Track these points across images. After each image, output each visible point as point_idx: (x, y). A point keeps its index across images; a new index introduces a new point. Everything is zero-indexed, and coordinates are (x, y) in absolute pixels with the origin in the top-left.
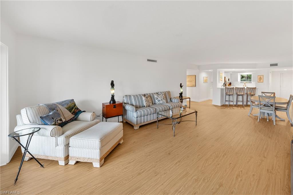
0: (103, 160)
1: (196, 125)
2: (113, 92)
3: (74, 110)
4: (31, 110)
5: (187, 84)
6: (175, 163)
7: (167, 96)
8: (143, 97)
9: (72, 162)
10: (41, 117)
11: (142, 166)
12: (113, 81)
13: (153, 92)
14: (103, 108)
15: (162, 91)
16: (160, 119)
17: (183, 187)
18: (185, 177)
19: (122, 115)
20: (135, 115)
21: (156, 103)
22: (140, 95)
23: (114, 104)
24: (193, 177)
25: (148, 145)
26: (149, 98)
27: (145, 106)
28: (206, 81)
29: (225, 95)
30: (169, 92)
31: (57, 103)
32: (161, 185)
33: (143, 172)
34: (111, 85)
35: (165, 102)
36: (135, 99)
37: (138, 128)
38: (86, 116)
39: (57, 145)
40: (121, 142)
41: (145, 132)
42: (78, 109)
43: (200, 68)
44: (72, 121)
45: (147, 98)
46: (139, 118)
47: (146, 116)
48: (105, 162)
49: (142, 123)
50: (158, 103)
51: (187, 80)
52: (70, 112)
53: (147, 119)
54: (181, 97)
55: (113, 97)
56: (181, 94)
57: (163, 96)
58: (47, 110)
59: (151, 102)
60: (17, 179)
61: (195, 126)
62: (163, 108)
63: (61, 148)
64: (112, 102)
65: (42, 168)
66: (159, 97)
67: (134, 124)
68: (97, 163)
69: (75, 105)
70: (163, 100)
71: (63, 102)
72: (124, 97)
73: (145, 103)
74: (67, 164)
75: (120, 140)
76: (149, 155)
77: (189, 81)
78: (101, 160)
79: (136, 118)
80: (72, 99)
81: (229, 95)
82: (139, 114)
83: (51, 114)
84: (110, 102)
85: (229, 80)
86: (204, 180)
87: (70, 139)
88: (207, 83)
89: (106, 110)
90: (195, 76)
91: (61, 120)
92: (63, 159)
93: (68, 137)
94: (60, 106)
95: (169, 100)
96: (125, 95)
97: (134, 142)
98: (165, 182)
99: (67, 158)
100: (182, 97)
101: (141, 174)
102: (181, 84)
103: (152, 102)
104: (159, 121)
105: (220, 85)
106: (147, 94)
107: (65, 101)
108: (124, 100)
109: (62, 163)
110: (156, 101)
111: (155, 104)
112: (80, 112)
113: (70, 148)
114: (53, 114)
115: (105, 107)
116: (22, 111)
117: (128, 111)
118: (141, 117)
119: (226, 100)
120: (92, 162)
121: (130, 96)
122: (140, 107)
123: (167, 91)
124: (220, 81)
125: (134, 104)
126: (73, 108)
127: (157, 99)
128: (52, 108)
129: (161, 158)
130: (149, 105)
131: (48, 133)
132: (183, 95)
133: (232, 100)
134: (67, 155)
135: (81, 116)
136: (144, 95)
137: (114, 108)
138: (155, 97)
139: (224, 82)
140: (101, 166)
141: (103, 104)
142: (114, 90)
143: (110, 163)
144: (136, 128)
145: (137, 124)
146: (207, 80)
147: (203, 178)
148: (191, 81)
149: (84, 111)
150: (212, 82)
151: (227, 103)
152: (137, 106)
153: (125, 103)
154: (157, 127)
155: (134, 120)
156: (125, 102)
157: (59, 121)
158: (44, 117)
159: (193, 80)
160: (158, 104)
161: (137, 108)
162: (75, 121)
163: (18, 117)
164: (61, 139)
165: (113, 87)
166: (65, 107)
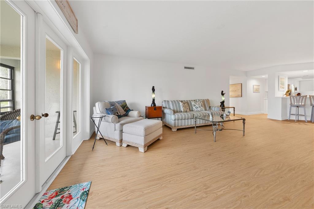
0: (146, 148)
1: (244, 135)
2: (154, 96)
3: (125, 108)
4: (101, 104)
5: (230, 95)
6: (216, 164)
7: (206, 104)
8: (180, 103)
9: (124, 145)
10: (106, 109)
11: (180, 158)
12: (154, 87)
13: (190, 99)
14: (146, 110)
15: (200, 99)
16: (198, 125)
17: (228, 187)
18: (229, 178)
19: (161, 117)
20: (173, 117)
21: (194, 110)
22: (177, 101)
23: (155, 107)
24: (241, 181)
25: (186, 144)
26: (186, 104)
27: (182, 112)
28: (257, 91)
29: (289, 106)
30: (208, 101)
31: (115, 102)
32: (201, 178)
33: (182, 163)
34: (152, 90)
35: (204, 110)
36: (173, 105)
37: (176, 131)
38: (134, 114)
39: (115, 130)
40: (161, 138)
41: (182, 134)
42: (128, 108)
43: (248, 74)
44: (124, 116)
45: (184, 103)
46: (177, 121)
47: (183, 120)
48: (148, 149)
49: (179, 126)
50: (196, 109)
51: (230, 90)
52: (123, 109)
53: (185, 123)
54: (222, 106)
55: (154, 100)
56: (223, 103)
57: (201, 103)
58: (109, 106)
59: (188, 108)
60: (93, 148)
61: (242, 136)
62: (202, 114)
63: (118, 132)
64: (153, 105)
65: (107, 145)
66: (197, 104)
67: (172, 126)
68: (142, 149)
69: (126, 105)
70: (201, 107)
71: (119, 101)
72: (163, 102)
73: (183, 109)
74: (121, 146)
75: (160, 136)
76: (188, 152)
77: (233, 91)
78: (145, 146)
79: (174, 120)
80: (124, 100)
81: (297, 107)
82: (177, 118)
83: (112, 107)
84: (152, 105)
85: (296, 89)
86: (258, 187)
87: (123, 126)
88: (259, 92)
89: (149, 111)
90: (242, 84)
91: (118, 113)
92: (119, 141)
93: (122, 125)
94: (117, 104)
95: (207, 108)
96: (164, 101)
97: (173, 140)
98: (205, 177)
99: (121, 141)
100: (224, 106)
101: (179, 165)
102: (222, 92)
103: (190, 109)
104: (197, 127)
105: (281, 93)
106: (184, 101)
107: (120, 101)
108: (163, 104)
109: (118, 144)
110: (194, 108)
111: (192, 111)
112: (130, 110)
113: (123, 133)
114: (113, 108)
115: (148, 109)
116: (96, 103)
117: (166, 114)
118: (178, 120)
119: (291, 113)
120: (138, 147)
121: (168, 101)
122: (177, 112)
123: (206, 100)
124: (280, 89)
125: (172, 109)
126: (125, 107)
127: (194, 106)
128: (112, 104)
129: (200, 157)
130: (187, 111)
131: (110, 119)
132: (225, 104)
133: (304, 114)
134: (121, 139)
135: (131, 113)
136: (182, 101)
137: (155, 110)
138: (192, 104)
139: (287, 90)
140: (145, 152)
141: (146, 106)
142: (155, 94)
143: (152, 151)
144: (174, 130)
145: (175, 126)
146: (259, 89)
147: (256, 185)
148: (236, 91)
149: (132, 110)
150: (267, 92)
151: (293, 118)
152: (175, 110)
153: (164, 108)
154: (195, 132)
155: (172, 122)
156: (164, 106)
157: (116, 114)
158: (108, 109)
159: (239, 90)
160: (195, 111)
161: (175, 112)
162: (126, 117)
163: (94, 108)
164: (118, 125)
165: (154, 92)
166: (120, 105)
